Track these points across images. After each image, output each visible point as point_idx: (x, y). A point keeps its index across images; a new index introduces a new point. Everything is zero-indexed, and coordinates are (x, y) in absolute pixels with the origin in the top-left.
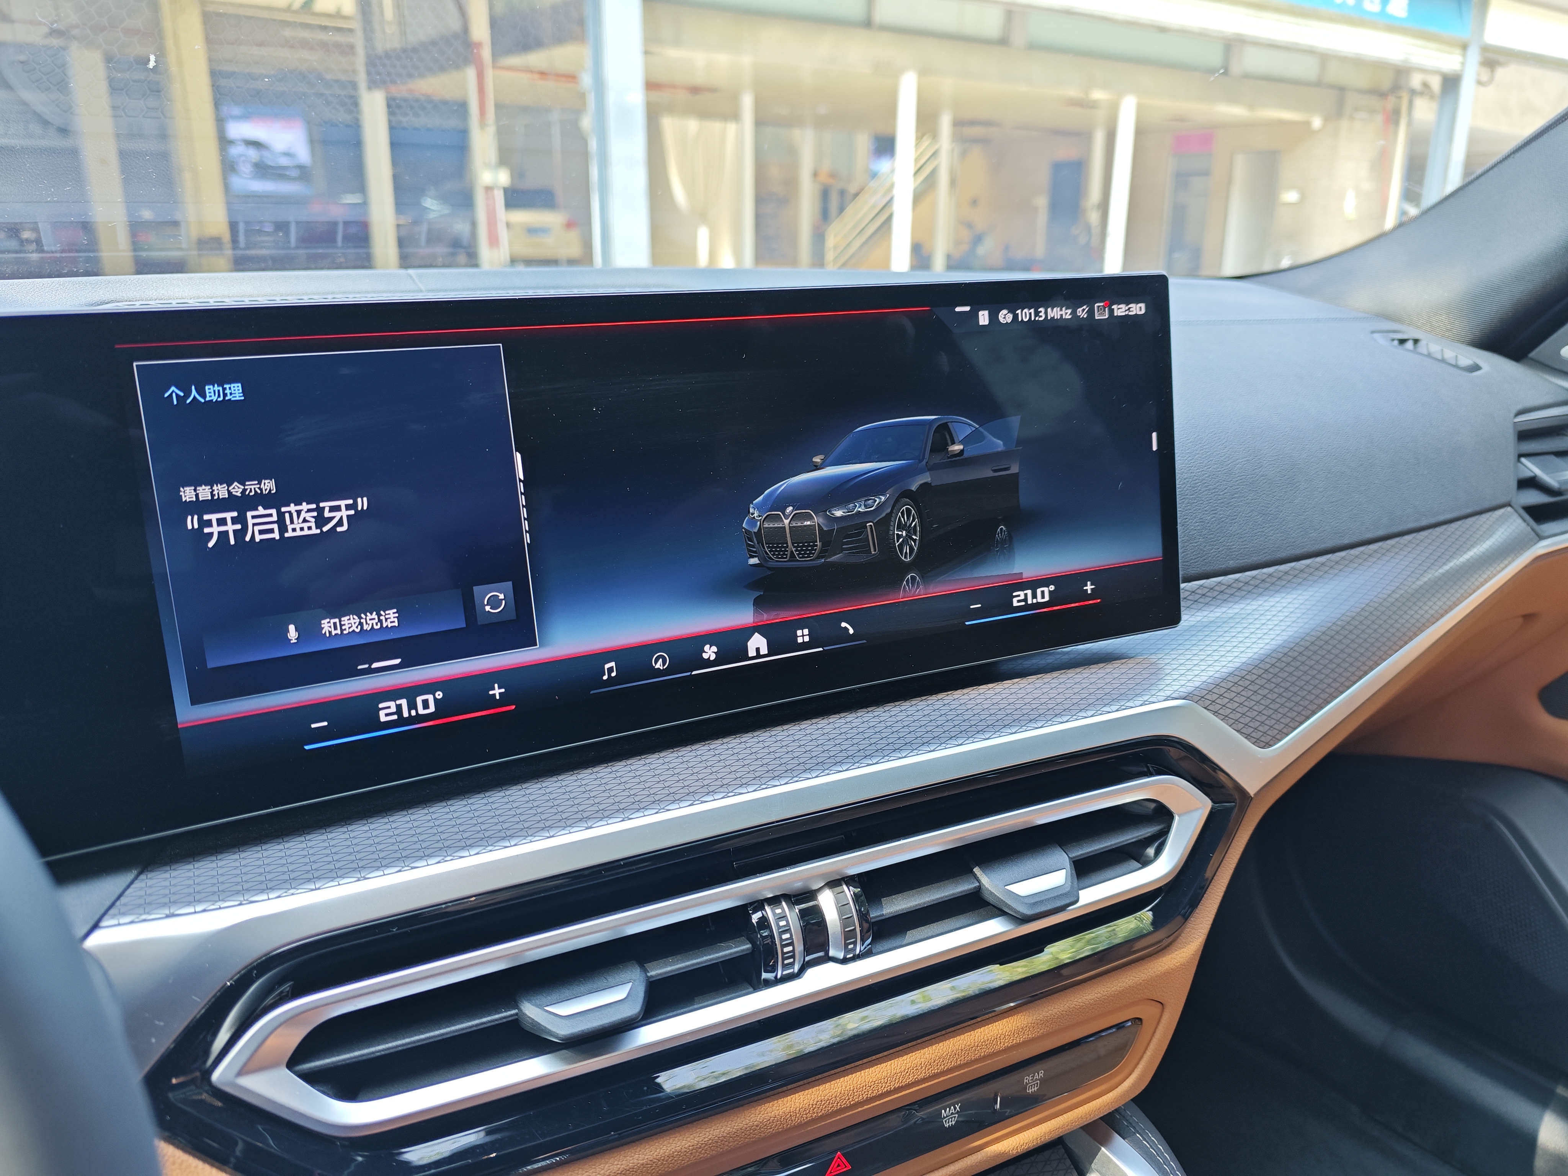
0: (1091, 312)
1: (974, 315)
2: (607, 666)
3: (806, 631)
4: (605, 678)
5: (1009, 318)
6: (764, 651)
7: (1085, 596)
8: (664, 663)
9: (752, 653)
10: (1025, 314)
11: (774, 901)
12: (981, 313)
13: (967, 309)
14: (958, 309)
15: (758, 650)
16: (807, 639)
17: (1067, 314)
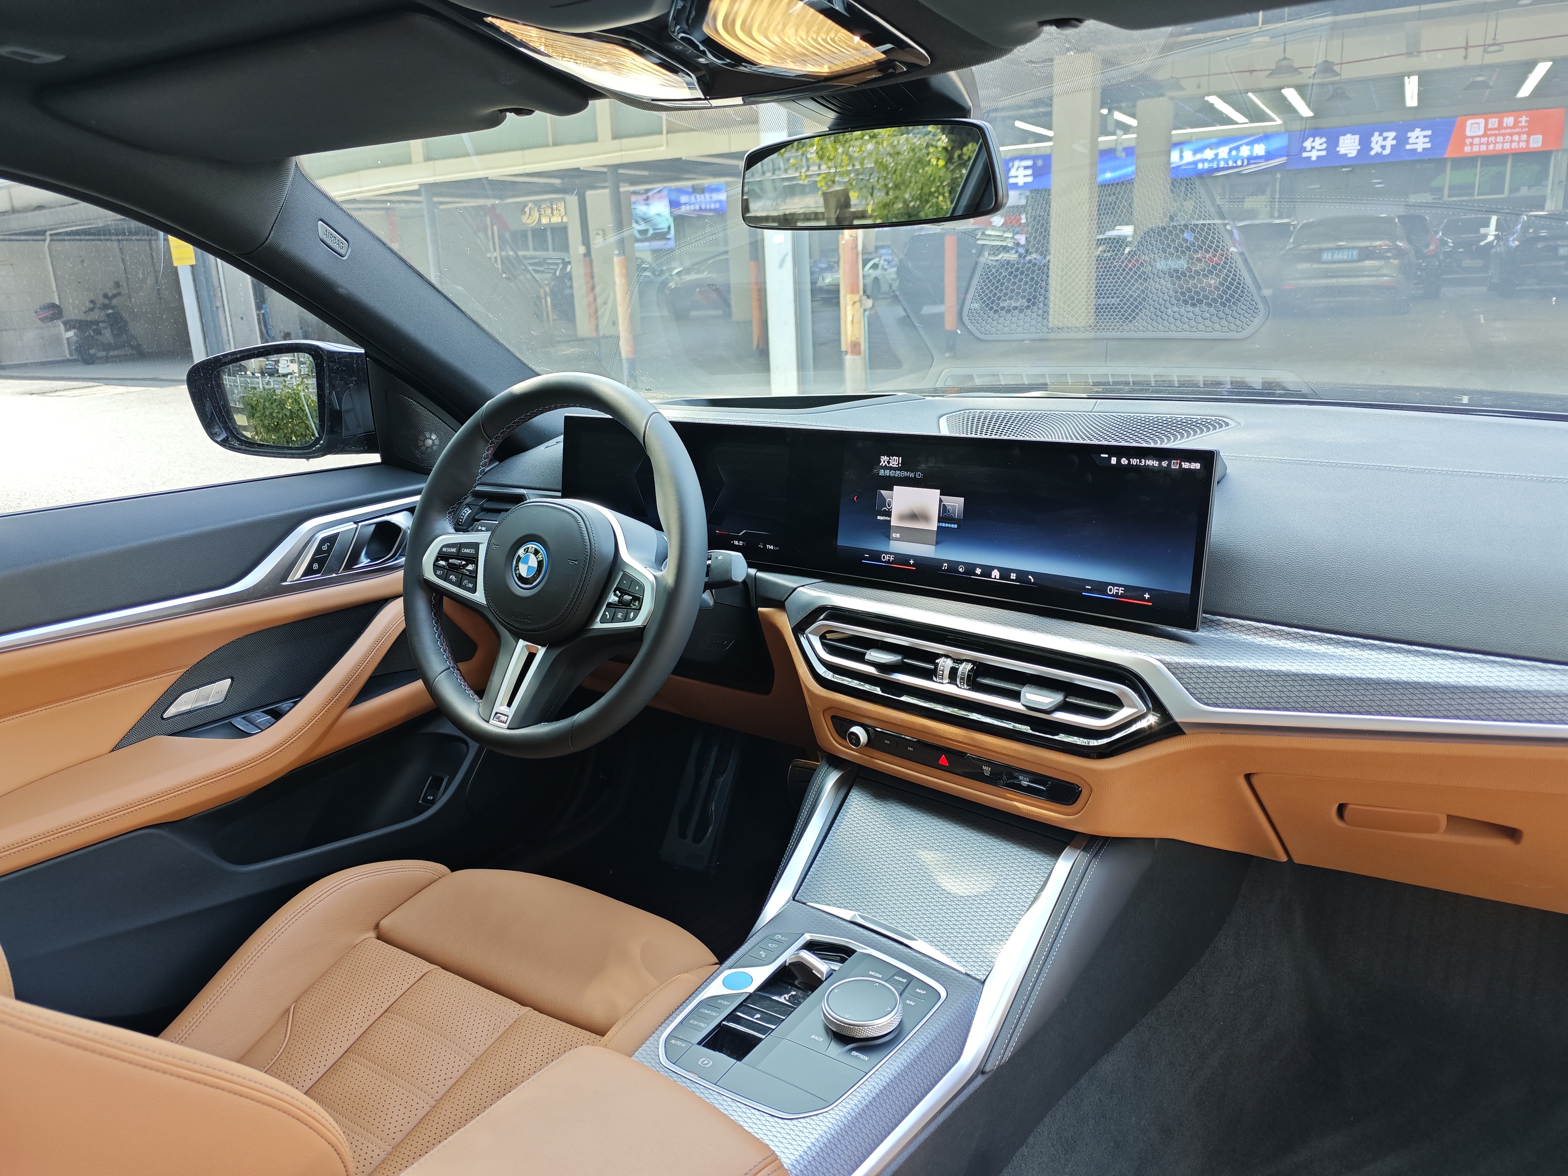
0: (1169, 465)
1: (1109, 459)
2: (945, 565)
3: (1015, 575)
4: (944, 568)
5: (1126, 462)
6: (998, 577)
7: (1144, 599)
8: (963, 570)
9: (993, 576)
10: (1134, 461)
11: (947, 656)
12: (1113, 458)
13: (1107, 456)
14: (1102, 455)
15: (995, 576)
16: (1014, 578)
17: (1156, 464)
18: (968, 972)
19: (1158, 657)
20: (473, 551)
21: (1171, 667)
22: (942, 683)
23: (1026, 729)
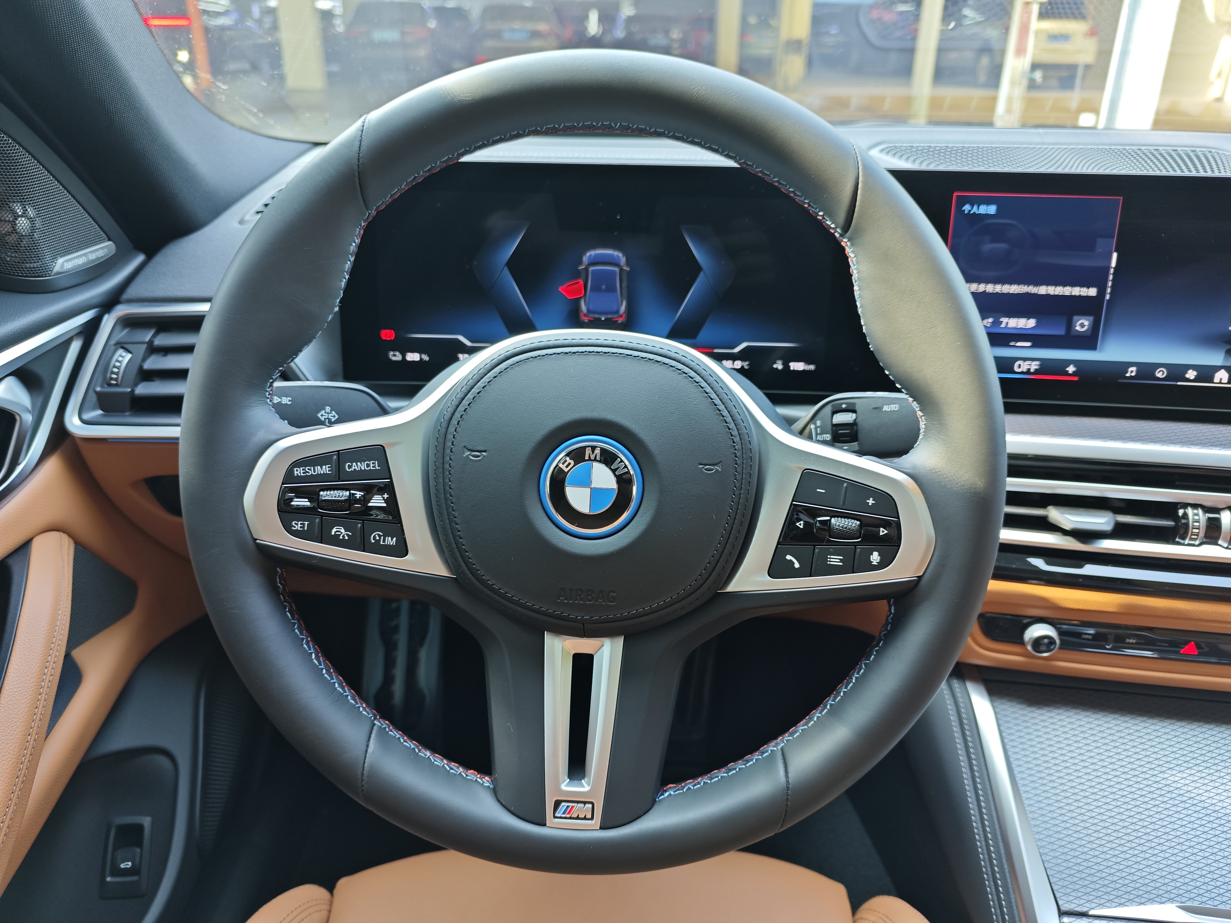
2: (1130, 369)
4: (1128, 375)
6: (1225, 380)
8: (1163, 374)
9: (1216, 380)
11: (1195, 506)
15: (1221, 379)
20: (374, 465)
22: (1191, 545)
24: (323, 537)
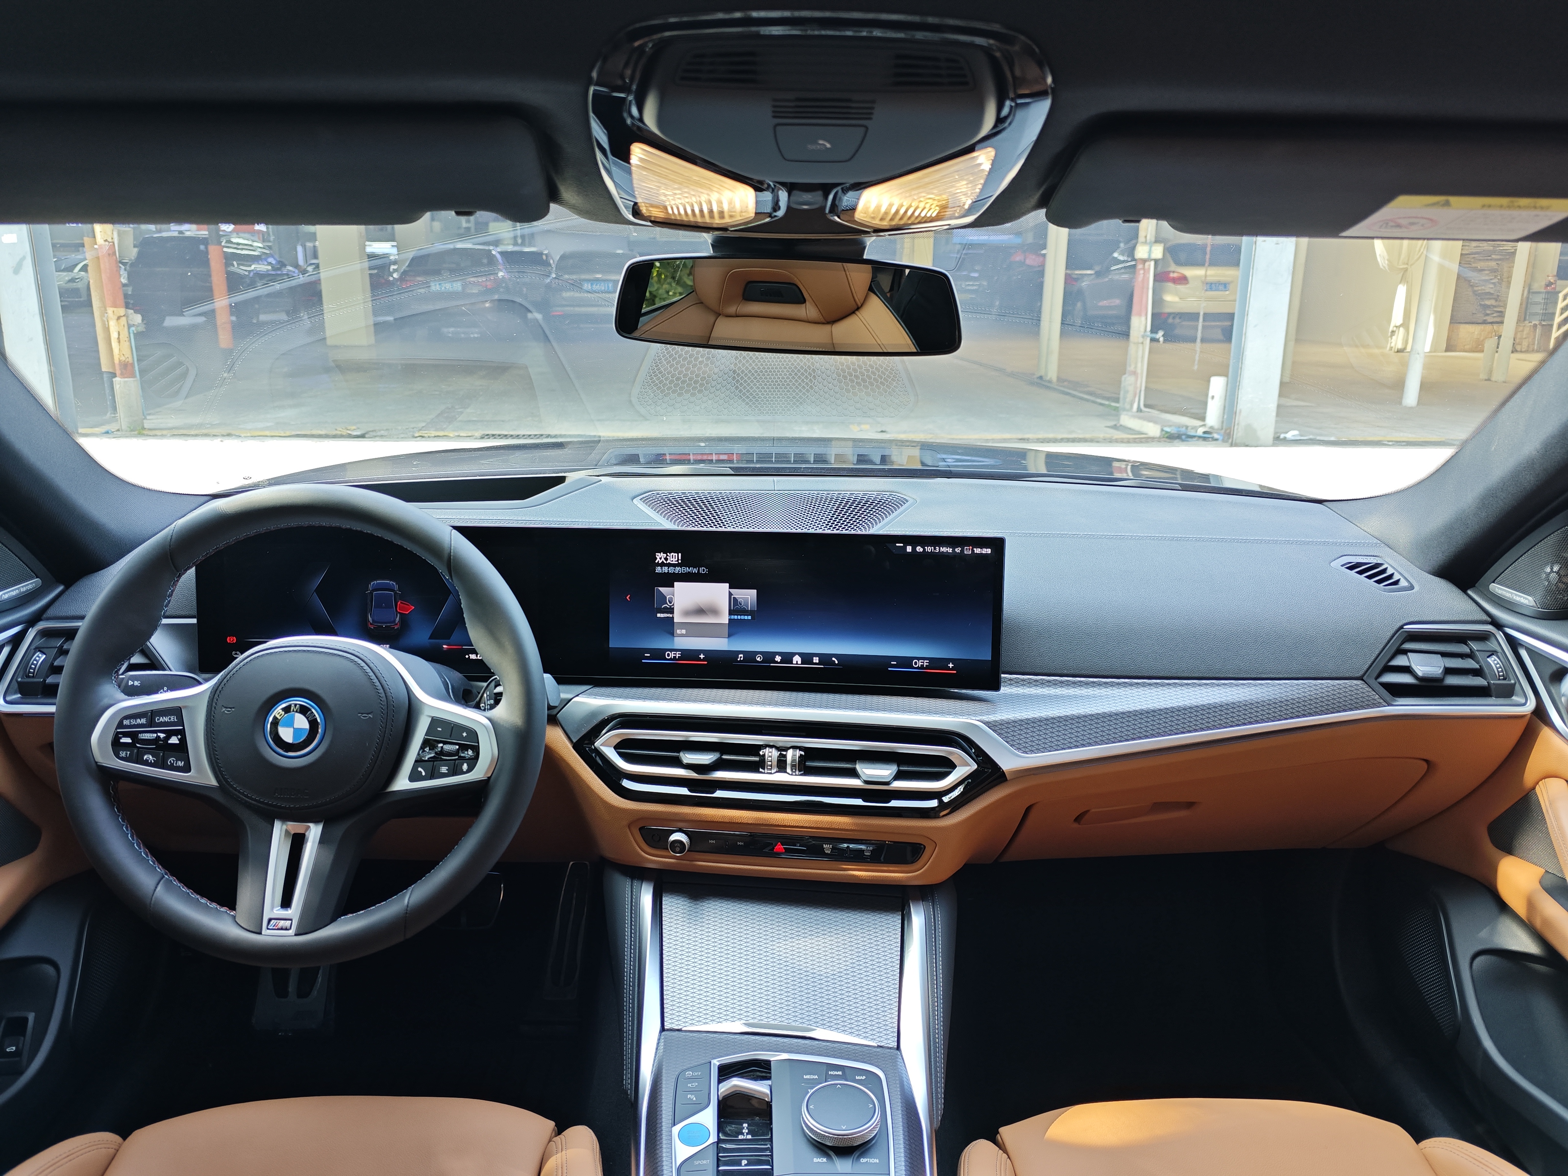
0: (962, 551)
1: (905, 548)
2: (740, 656)
3: (817, 658)
4: (739, 659)
5: (921, 550)
6: (800, 662)
7: (949, 669)
8: (760, 659)
9: (794, 662)
10: (929, 549)
11: (771, 747)
12: (908, 547)
13: (902, 545)
14: (897, 545)
15: (797, 662)
16: (817, 662)
17: (950, 550)
18: (879, 1044)
19: (977, 719)
20: (173, 718)
21: (990, 725)
22: (771, 773)
23: (859, 802)
24: (139, 760)
